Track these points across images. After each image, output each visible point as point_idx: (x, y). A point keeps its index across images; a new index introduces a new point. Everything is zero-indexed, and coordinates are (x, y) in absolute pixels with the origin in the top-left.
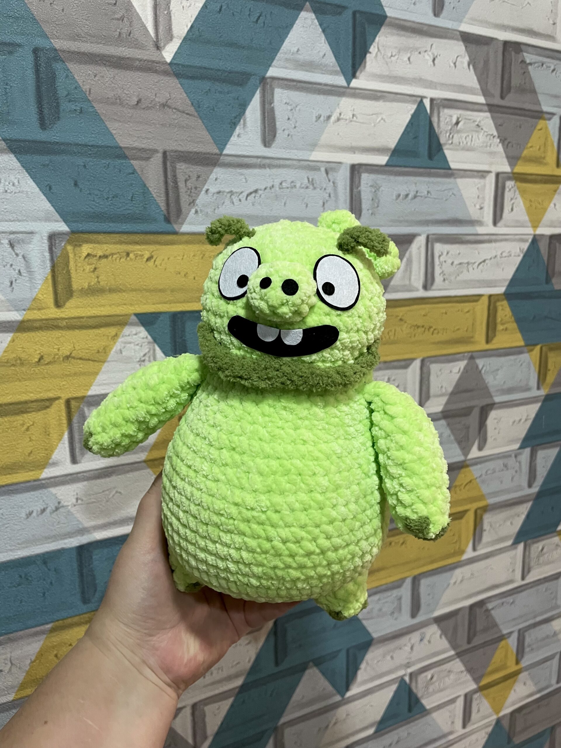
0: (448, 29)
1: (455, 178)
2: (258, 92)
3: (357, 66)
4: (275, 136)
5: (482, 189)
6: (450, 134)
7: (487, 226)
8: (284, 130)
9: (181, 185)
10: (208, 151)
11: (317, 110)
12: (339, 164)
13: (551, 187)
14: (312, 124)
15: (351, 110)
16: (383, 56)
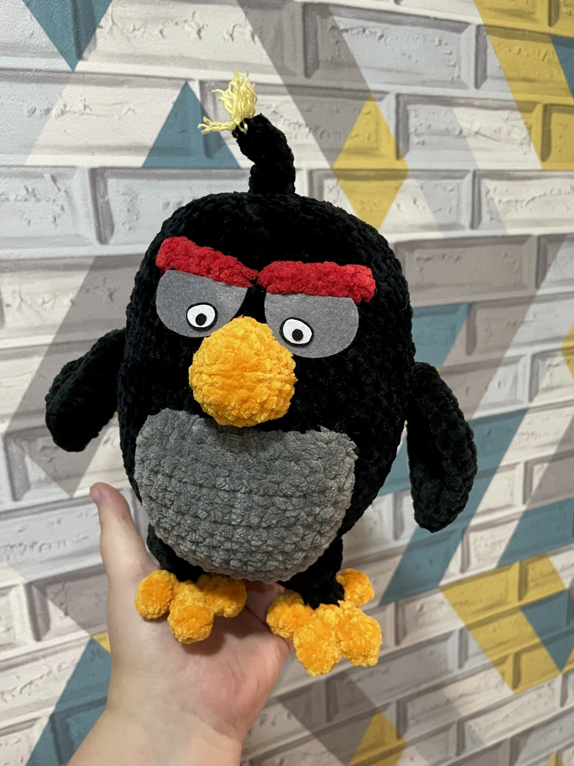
3: (83, 43)
11: (29, 103)
12: (73, 169)
13: (392, 183)
14: (24, 120)
15: (81, 100)
16: (122, 30)
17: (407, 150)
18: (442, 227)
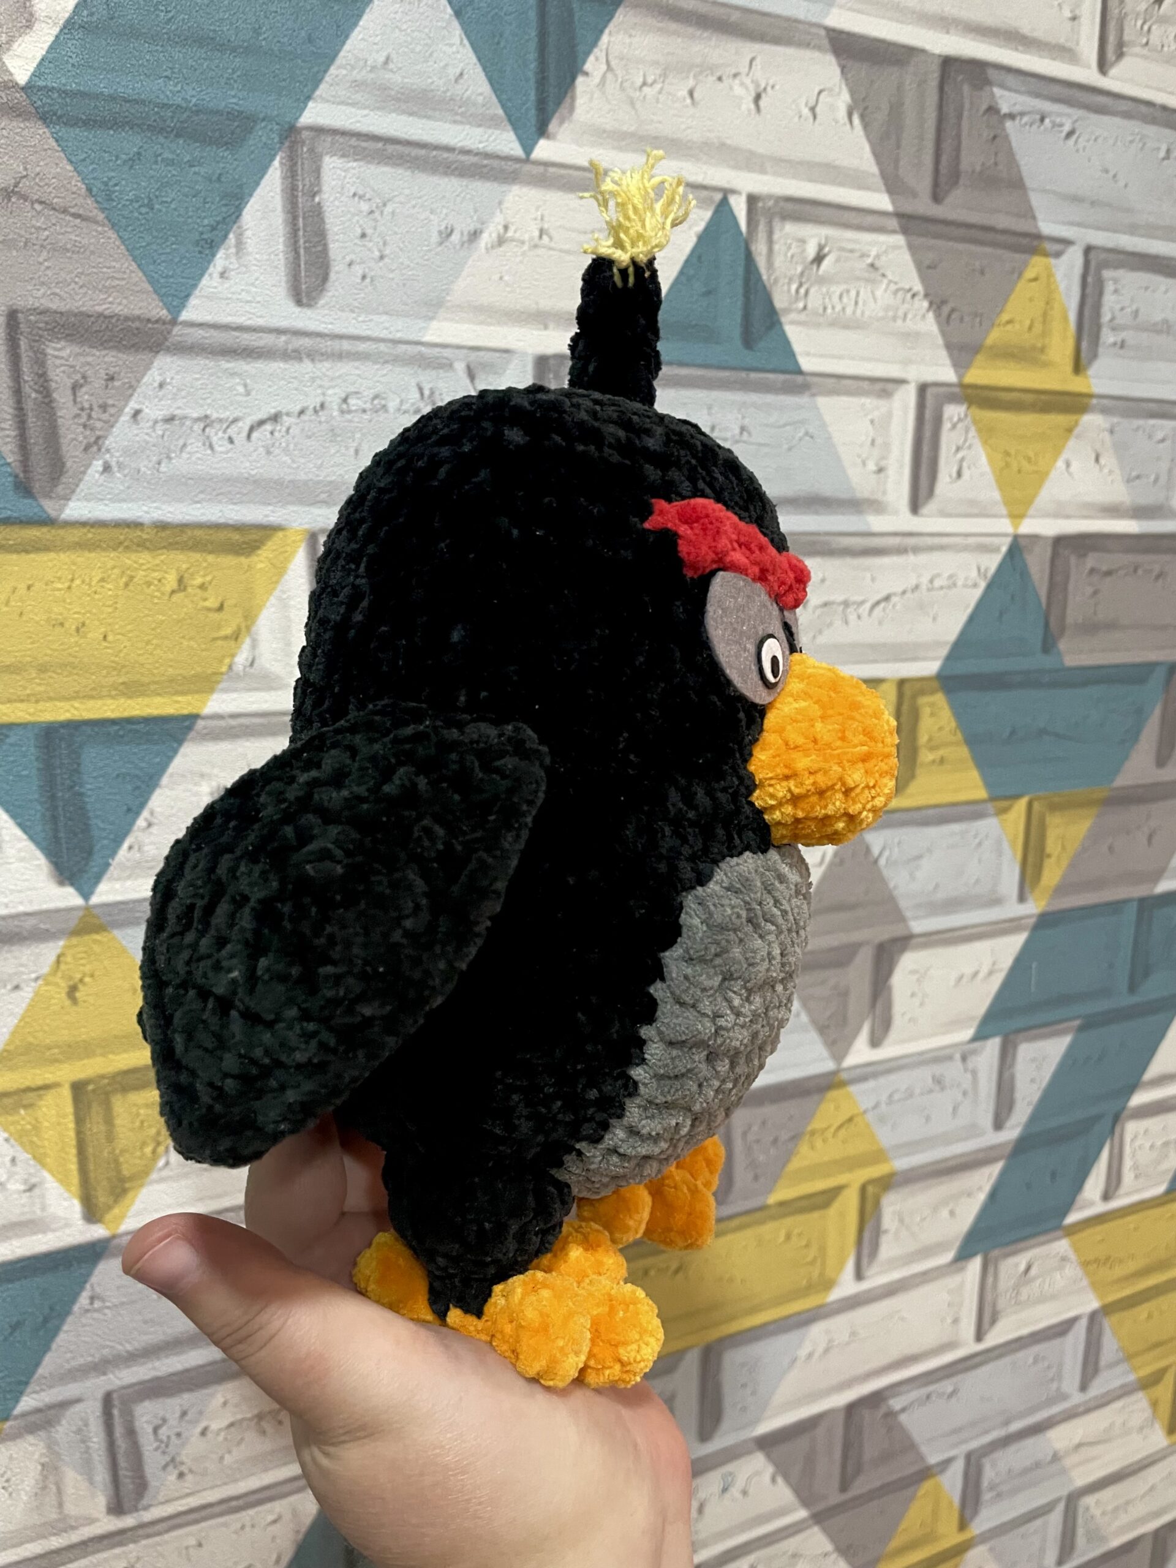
0: (797, 21)
1: (814, 395)
2: (276, 163)
3: (551, 105)
4: (325, 278)
5: (881, 425)
6: (801, 285)
7: (896, 512)
8: (350, 265)
9: (62, 398)
10: (137, 312)
11: (442, 216)
12: (505, 355)
13: (1060, 419)
14: (430, 251)
15: (536, 219)
16: (622, 83)
17: (1094, 356)
18: (1139, 512)
